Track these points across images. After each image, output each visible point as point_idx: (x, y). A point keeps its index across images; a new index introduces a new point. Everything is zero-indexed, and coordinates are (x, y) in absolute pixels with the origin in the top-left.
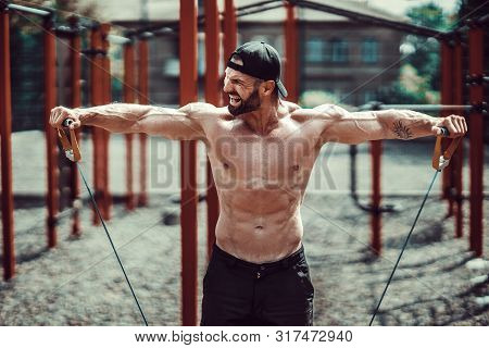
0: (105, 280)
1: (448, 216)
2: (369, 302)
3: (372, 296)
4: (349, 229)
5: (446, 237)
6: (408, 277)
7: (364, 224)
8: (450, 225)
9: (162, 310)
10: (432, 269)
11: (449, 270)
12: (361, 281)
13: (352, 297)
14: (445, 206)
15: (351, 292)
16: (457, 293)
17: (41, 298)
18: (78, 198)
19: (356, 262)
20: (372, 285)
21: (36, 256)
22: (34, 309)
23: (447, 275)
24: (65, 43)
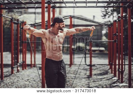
0: (25, 80)
1: (109, 69)
2: (88, 85)
3: (89, 84)
4: (85, 72)
5: (109, 73)
6: (98, 81)
7: (89, 71)
8: (110, 71)
9: (38, 85)
10: (104, 79)
11: (108, 80)
12: (86, 82)
13: (84, 85)
14: (109, 67)
15: (84, 84)
16: (109, 84)
17: (10, 83)
18: (19, 63)
19: (86, 78)
20: (89, 83)
21: (9, 76)
22: (8, 85)
23: (108, 81)
24: (16, 25)
